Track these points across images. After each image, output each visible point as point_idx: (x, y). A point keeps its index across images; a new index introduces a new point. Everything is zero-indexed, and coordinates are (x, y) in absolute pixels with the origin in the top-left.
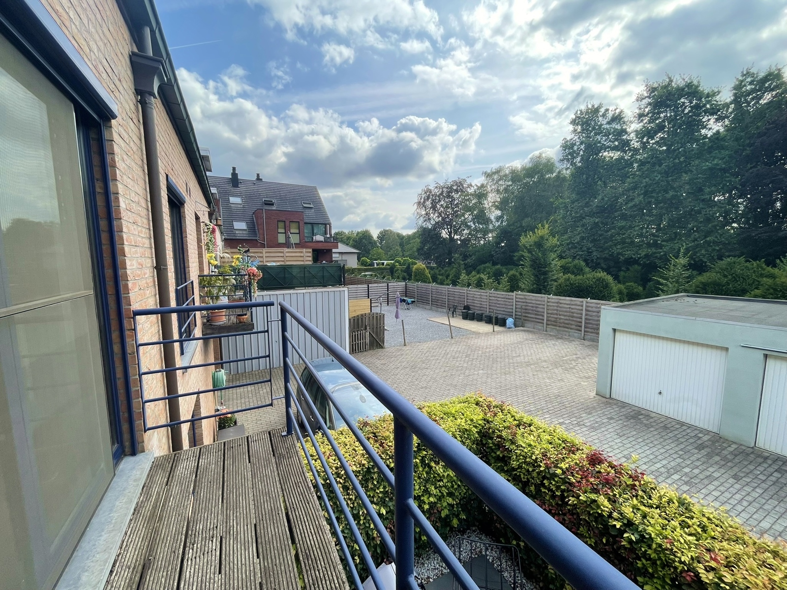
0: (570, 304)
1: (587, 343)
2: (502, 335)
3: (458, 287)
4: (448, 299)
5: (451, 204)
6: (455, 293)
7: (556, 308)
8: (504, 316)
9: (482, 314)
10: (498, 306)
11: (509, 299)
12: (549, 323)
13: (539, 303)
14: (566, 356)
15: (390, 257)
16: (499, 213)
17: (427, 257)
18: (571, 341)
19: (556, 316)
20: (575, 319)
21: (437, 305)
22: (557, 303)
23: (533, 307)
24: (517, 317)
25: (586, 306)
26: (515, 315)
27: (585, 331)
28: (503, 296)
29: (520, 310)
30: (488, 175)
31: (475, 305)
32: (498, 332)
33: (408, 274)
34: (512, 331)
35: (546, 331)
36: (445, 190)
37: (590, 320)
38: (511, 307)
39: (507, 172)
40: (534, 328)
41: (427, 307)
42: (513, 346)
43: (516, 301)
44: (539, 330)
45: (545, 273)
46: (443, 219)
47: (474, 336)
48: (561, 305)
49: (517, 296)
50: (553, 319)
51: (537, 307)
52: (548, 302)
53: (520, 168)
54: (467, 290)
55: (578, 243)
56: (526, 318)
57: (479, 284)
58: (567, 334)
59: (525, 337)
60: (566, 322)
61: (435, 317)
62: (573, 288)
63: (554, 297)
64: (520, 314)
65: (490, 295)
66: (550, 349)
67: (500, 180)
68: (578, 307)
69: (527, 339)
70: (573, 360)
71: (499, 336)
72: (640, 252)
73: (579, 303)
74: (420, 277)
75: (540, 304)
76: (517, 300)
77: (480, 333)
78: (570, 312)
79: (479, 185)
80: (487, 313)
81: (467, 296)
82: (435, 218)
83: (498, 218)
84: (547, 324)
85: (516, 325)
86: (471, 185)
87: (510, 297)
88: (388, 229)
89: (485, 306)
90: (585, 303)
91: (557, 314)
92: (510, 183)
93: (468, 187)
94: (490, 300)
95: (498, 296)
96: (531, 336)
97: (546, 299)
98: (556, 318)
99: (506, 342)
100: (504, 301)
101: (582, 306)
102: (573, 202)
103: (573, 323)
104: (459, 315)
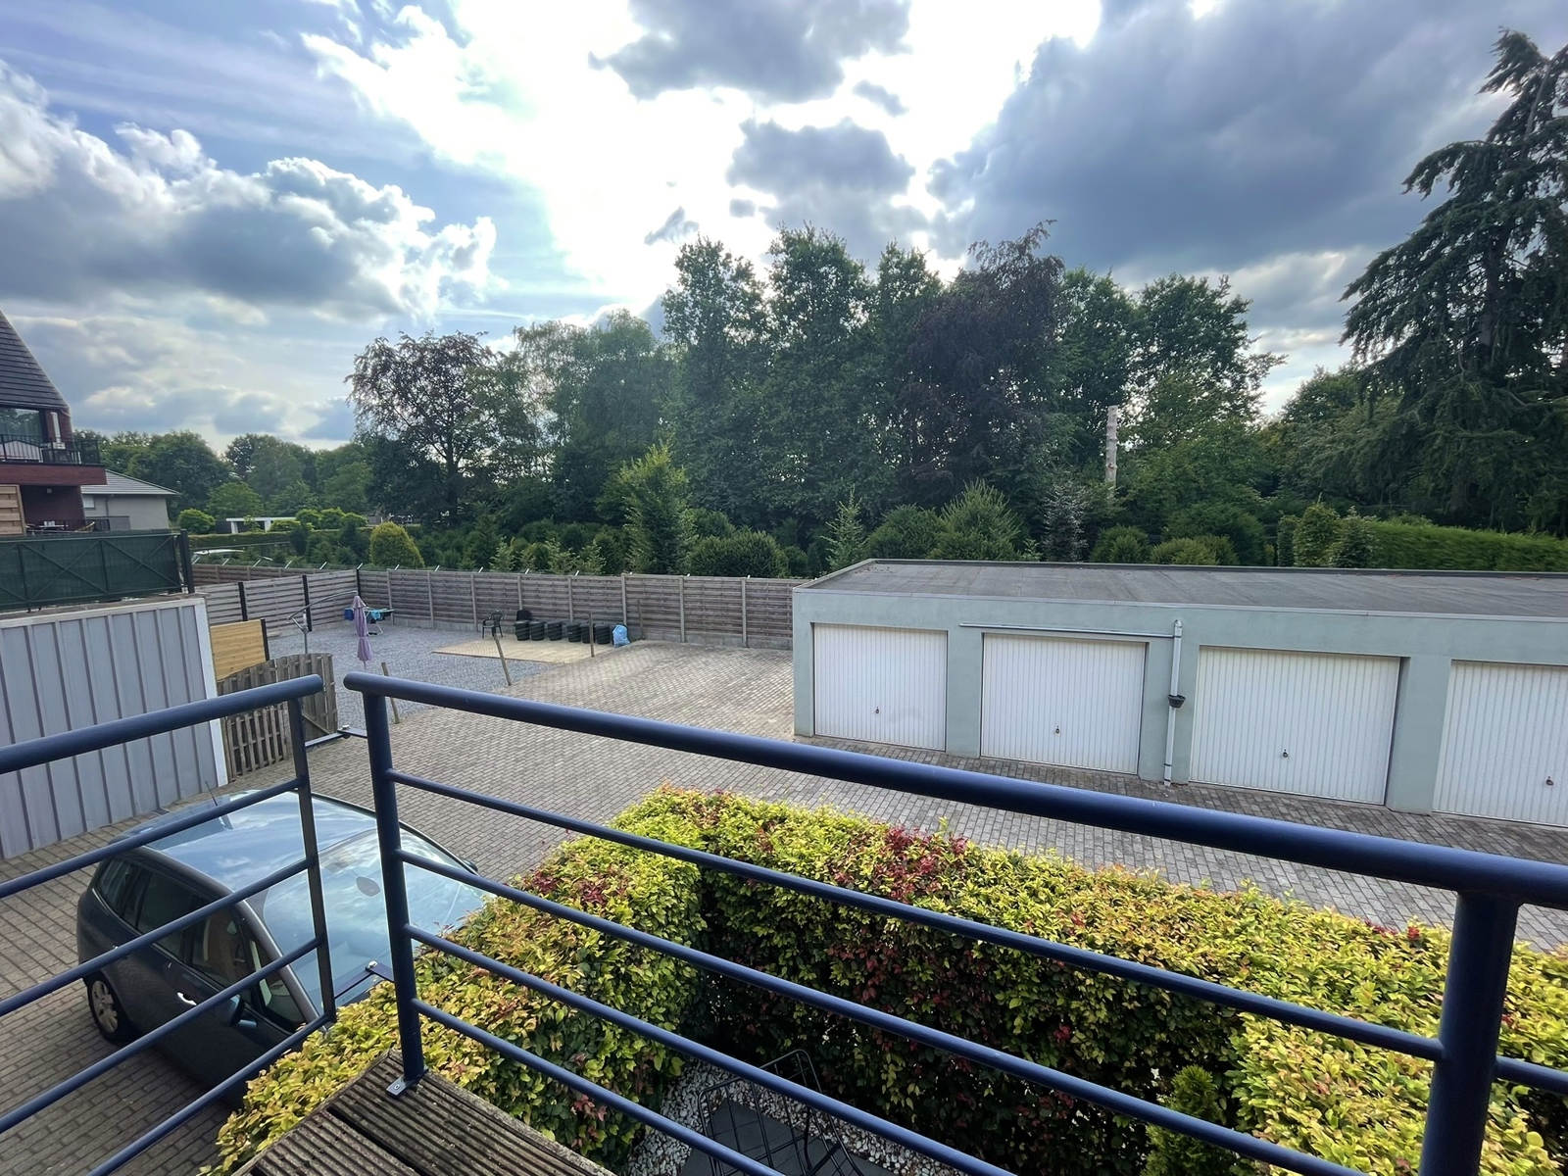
0: (720, 589)
1: (754, 652)
2: (612, 661)
3: (493, 572)
4: (478, 600)
5: (446, 387)
6: (493, 586)
7: (698, 597)
8: (606, 623)
9: (560, 625)
10: (592, 604)
11: (613, 589)
12: (690, 625)
13: (669, 591)
14: (731, 679)
15: (281, 507)
16: (553, 416)
17: (394, 506)
18: (729, 653)
19: (699, 612)
20: (731, 614)
21: (449, 616)
22: (701, 588)
23: (658, 600)
24: (632, 621)
25: (747, 590)
26: (628, 618)
27: (747, 633)
28: (600, 585)
29: (635, 608)
30: (527, 337)
31: (542, 606)
32: (602, 657)
33: (353, 548)
34: (627, 650)
35: (686, 641)
36: (428, 355)
37: (753, 612)
38: (618, 604)
39: (565, 335)
40: (664, 639)
41: (424, 623)
42: (639, 680)
43: (627, 592)
44: (673, 640)
45: (670, 536)
46: (429, 420)
47: (556, 672)
48: (706, 592)
49: (628, 582)
50: (696, 618)
51: (665, 600)
52: (685, 588)
53: (589, 330)
54: (522, 578)
55: (704, 481)
56: (648, 622)
57: (542, 564)
58: (721, 641)
59: (654, 659)
60: (717, 620)
61: (450, 644)
62: (720, 560)
63: (694, 578)
64: (636, 615)
65: (575, 584)
66: (701, 672)
67: (550, 350)
68: (733, 593)
69: (658, 662)
70: (744, 685)
71: (606, 664)
72: (793, 496)
73: (735, 586)
74: (390, 553)
75: (670, 594)
76: (628, 589)
77: (565, 665)
78: (721, 602)
79: (507, 354)
80: (571, 622)
81: (523, 590)
82: (406, 416)
83: (553, 428)
84: (686, 629)
85: (631, 639)
86: (489, 352)
87: (614, 585)
88: (261, 434)
89: (565, 608)
90: (744, 583)
91: (701, 609)
92: (571, 359)
93: (483, 356)
94: (574, 593)
95: (591, 584)
96: (663, 654)
97: (681, 583)
98: (701, 616)
99: (623, 675)
100: (604, 594)
101: (741, 590)
102: (691, 408)
103: (728, 620)
104: (507, 632)
